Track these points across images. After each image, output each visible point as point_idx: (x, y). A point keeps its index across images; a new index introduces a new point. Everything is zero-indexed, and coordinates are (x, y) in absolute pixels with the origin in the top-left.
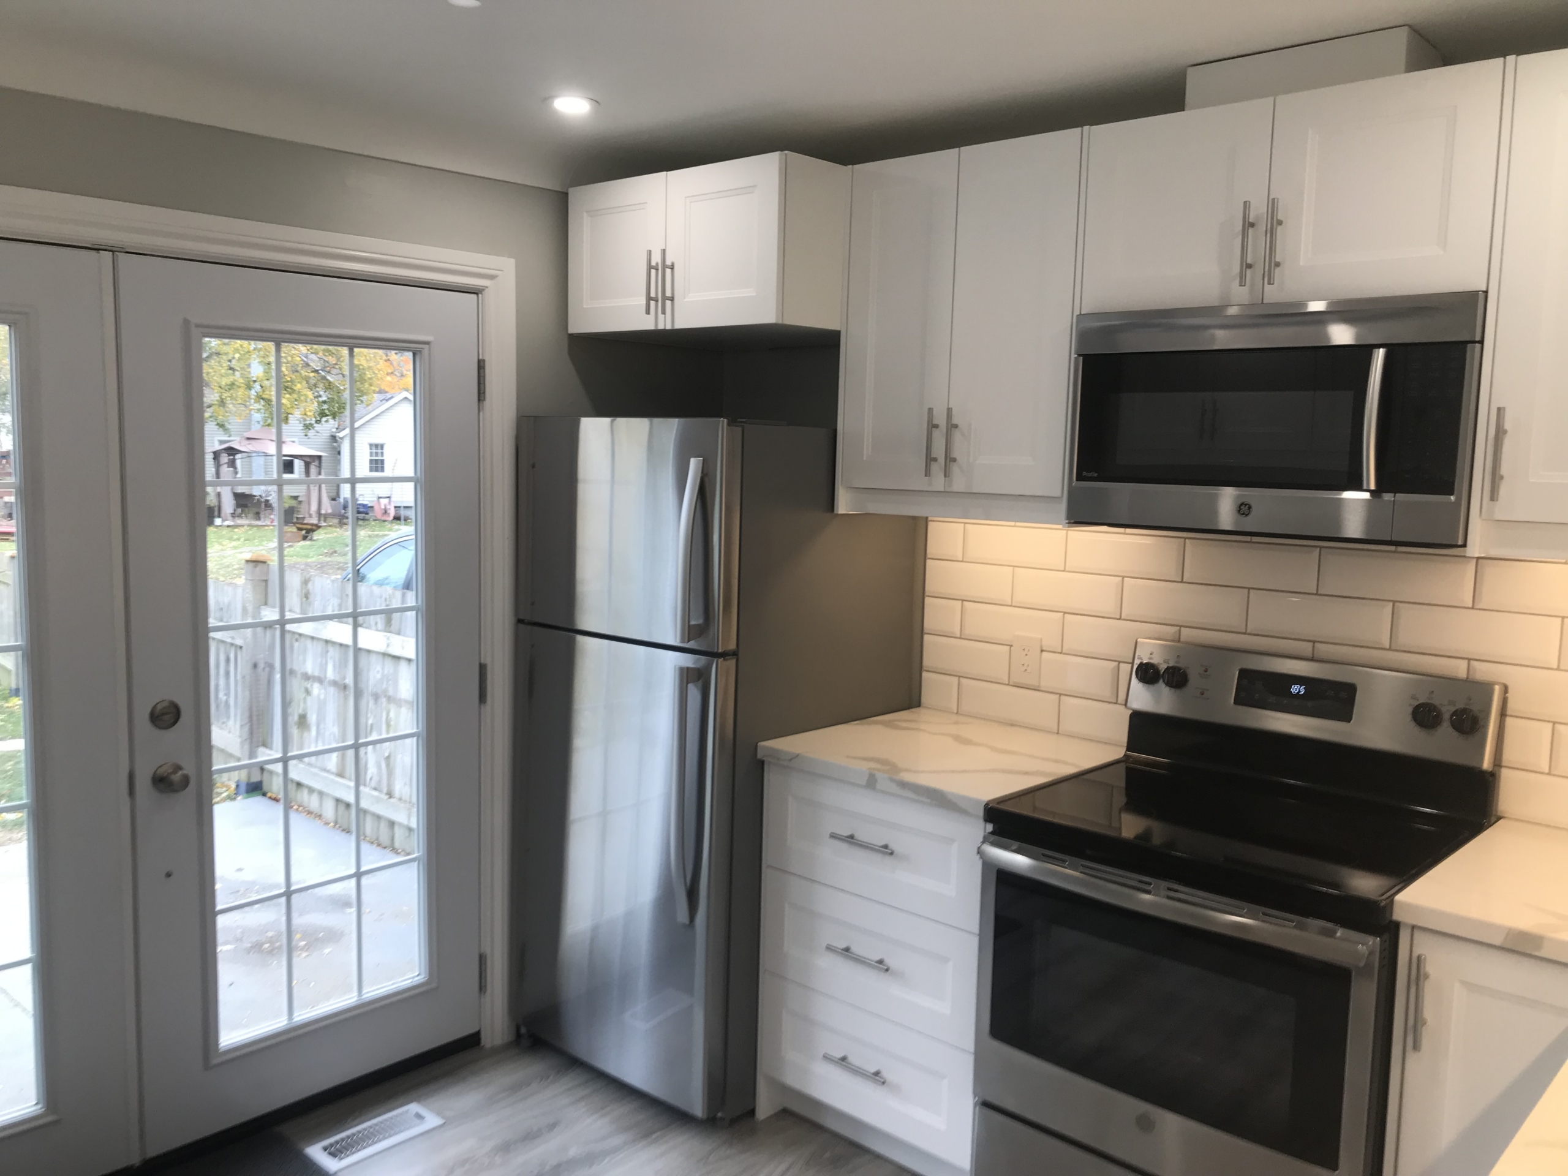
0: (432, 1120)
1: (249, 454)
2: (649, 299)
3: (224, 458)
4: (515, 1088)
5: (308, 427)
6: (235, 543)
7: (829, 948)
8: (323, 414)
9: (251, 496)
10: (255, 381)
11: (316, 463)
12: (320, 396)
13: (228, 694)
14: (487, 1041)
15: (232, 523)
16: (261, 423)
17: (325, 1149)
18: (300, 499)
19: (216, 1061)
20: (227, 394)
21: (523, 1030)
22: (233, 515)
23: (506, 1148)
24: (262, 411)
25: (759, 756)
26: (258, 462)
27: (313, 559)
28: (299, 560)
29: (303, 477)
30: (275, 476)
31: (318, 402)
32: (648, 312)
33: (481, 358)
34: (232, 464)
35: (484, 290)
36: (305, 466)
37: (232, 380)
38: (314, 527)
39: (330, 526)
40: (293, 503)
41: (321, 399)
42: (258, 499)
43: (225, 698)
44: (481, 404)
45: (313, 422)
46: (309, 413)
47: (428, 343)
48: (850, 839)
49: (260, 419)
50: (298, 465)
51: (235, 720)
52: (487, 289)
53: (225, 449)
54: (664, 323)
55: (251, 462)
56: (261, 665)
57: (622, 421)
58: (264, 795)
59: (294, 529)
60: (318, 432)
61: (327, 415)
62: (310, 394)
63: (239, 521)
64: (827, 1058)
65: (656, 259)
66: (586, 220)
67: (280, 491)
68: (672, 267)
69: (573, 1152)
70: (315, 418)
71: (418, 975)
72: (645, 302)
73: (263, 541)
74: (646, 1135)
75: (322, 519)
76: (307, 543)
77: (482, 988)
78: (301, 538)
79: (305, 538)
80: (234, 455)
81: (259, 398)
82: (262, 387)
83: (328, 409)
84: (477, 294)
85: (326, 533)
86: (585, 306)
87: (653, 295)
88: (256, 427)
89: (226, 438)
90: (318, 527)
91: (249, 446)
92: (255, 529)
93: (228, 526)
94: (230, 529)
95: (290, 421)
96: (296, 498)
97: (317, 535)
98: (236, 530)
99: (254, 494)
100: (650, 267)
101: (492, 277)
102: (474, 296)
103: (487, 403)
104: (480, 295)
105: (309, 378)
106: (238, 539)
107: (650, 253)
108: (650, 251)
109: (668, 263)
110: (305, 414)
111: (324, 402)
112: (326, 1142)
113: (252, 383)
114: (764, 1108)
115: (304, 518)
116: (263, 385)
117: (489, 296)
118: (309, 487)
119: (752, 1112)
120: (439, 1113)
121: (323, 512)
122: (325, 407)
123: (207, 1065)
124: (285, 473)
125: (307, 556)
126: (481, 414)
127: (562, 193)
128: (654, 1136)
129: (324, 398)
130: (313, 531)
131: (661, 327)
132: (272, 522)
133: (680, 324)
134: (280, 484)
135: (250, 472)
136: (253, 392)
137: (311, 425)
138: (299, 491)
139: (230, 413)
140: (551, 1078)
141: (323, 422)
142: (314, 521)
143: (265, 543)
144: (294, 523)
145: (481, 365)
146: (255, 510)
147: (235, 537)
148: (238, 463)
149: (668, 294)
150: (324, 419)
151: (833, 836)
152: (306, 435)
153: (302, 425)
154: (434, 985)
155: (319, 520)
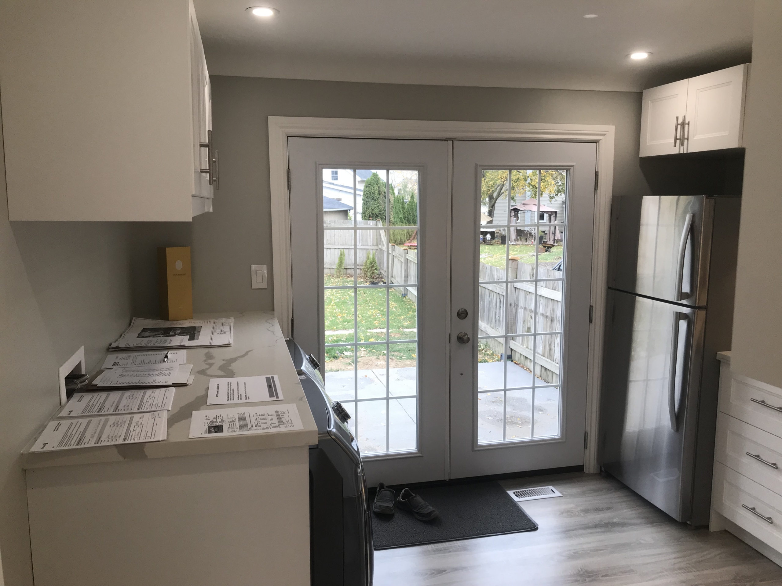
0: (557, 494)
1: (524, 211)
2: (676, 139)
3: (513, 213)
4: (595, 491)
5: (552, 198)
6: (514, 253)
7: (748, 454)
8: (559, 191)
9: (524, 231)
10: (528, 177)
11: (554, 215)
12: (558, 183)
13: (499, 317)
14: (586, 470)
15: (514, 244)
16: (530, 197)
17: (514, 493)
18: (545, 232)
19: (476, 449)
20: (516, 184)
21: (603, 469)
22: (515, 240)
23: (586, 511)
24: (531, 191)
25: (717, 358)
26: (528, 215)
27: (549, 261)
28: (543, 261)
29: (548, 223)
30: (536, 221)
31: (557, 186)
32: (675, 145)
33: (597, 171)
34: (516, 216)
35: (599, 141)
36: (549, 216)
37: (518, 177)
38: (551, 246)
39: (559, 245)
40: (543, 234)
41: (558, 184)
42: (527, 232)
43: (498, 318)
44: (596, 192)
45: (554, 195)
46: (552, 191)
47: (573, 166)
48: (763, 403)
49: (530, 195)
50: (546, 216)
51: (502, 328)
52: (601, 141)
53: (513, 209)
54: (683, 150)
55: (525, 215)
56: (513, 305)
57: (663, 197)
58: (512, 361)
59: (542, 247)
60: (556, 200)
61: (561, 192)
62: (553, 182)
63: (518, 243)
64: (744, 506)
65: (681, 120)
66: (650, 104)
67: (538, 229)
68: (688, 124)
69: (615, 520)
70: (555, 193)
71: (558, 435)
72: (673, 141)
73: (527, 252)
74: (652, 523)
75: (556, 242)
76: (548, 253)
77: (585, 447)
78: (545, 251)
79: (546, 251)
80: (518, 212)
81: (530, 184)
82: (531, 179)
83: (561, 189)
84: (596, 143)
85: (556, 249)
86: (647, 144)
87: (678, 137)
88: (528, 198)
89: (514, 204)
90: (553, 246)
91: (524, 208)
92: (524, 246)
93: (513, 245)
94: (514, 246)
95: (543, 196)
96: (544, 232)
97: (552, 250)
98: (516, 247)
99: (525, 230)
100: (677, 124)
101: (604, 135)
102: (595, 144)
103: (598, 191)
104: (598, 143)
105: (553, 174)
106: (517, 251)
107: (677, 118)
108: (678, 117)
109: (687, 122)
110: (551, 192)
111: (560, 186)
112: (515, 491)
113: (527, 178)
114: (714, 526)
115: (547, 241)
116: (532, 178)
117: (602, 144)
118: (550, 227)
119: (707, 527)
120: (561, 492)
121: (556, 238)
122: (560, 188)
123: (473, 450)
124: (540, 220)
125: (546, 259)
126: (596, 195)
127: (640, 92)
128: (655, 524)
129: (560, 184)
130: (550, 247)
131: (682, 152)
132: (532, 243)
133: (690, 151)
134: (538, 226)
135: (524, 221)
136: (527, 182)
137: (553, 197)
138: (546, 229)
139: (516, 192)
140: (612, 491)
141: (559, 195)
142: (552, 243)
143: (528, 253)
144: (542, 244)
145: (597, 174)
146: (525, 237)
147: (515, 250)
148: (519, 215)
149: (686, 136)
150: (560, 194)
151: (753, 400)
152: (551, 202)
153: (549, 197)
154: (564, 440)
155: (554, 242)
